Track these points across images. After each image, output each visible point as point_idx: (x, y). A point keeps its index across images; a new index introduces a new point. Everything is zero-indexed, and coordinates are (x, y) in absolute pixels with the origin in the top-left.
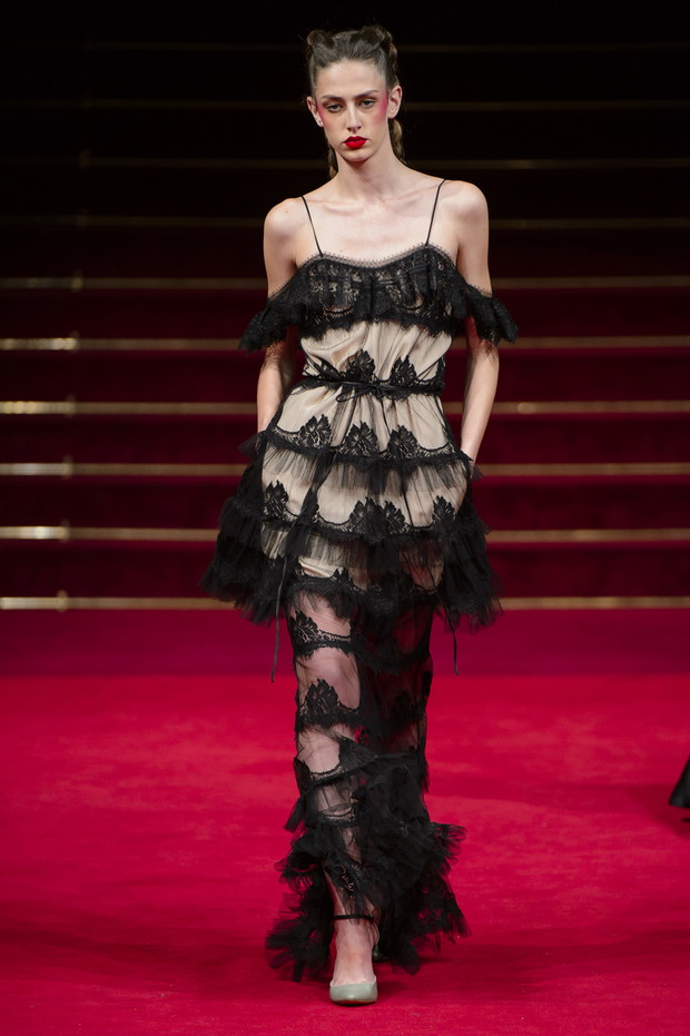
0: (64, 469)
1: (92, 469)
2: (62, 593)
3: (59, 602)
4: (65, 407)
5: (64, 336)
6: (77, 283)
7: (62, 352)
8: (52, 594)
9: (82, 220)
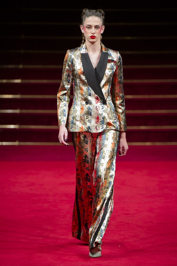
0: (17, 111)
1: (24, 111)
2: (17, 141)
3: (16, 143)
4: (18, 96)
5: (18, 79)
6: (21, 66)
7: (17, 83)
8: (14, 141)
9: (22, 51)
